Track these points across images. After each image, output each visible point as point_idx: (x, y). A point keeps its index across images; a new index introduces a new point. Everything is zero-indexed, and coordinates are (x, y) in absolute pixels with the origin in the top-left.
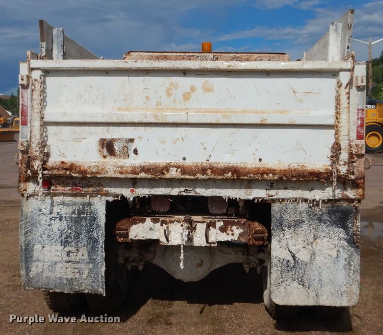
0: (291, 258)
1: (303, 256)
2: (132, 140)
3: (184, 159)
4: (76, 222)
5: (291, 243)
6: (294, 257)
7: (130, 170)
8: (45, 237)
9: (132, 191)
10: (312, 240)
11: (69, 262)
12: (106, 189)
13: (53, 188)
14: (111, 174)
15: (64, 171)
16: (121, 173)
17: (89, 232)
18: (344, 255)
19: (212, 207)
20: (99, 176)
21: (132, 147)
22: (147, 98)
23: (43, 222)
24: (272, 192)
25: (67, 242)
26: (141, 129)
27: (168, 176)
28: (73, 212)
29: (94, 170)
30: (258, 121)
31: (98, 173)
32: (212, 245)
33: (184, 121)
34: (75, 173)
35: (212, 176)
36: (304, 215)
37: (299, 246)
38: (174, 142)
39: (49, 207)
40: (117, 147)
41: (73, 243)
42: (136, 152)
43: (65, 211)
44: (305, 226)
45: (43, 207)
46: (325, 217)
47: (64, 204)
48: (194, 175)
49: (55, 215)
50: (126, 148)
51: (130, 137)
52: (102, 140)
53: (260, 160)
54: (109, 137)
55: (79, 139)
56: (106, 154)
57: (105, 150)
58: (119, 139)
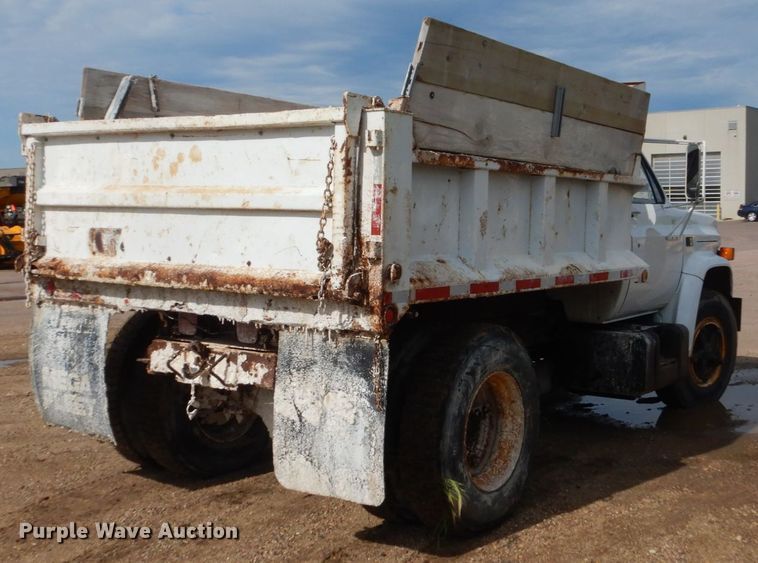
0: (296, 419)
1: (311, 417)
2: (119, 231)
3: (169, 259)
4: (79, 340)
5: (298, 394)
6: (300, 416)
7: (108, 271)
8: (51, 358)
9: (126, 302)
10: (322, 393)
11: (74, 393)
12: (103, 297)
13: (55, 292)
14: (91, 277)
16: (100, 276)
17: (90, 354)
18: (363, 422)
19: (240, 332)
20: (80, 279)
21: (121, 239)
22: (135, 171)
23: (50, 337)
24: (271, 314)
25: (70, 365)
26: (128, 215)
27: (142, 282)
28: (78, 328)
29: (76, 271)
30: (238, 205)
31: (79, 275)
32: (231, 389)
33: (162, 205)
35: (187, 286)
36: (317, 352)
37: (307, 401)
38: (160, 235)
39: (57, 319)
40: (105, 240)
41: (76, 369)
42: (122, 247)
43: (71, 324)
44: (316, 369)
45: (52, 318)
46: (342, 358)
47: (70, 315)
48: (169, 283)
49: (60, 329)
50: (113, 241)
51: (117, 227)
52: (93, 230)
53: (249, 264)
54: (97, 226)
55: (72, 229)
56: (95, 249)
57: (94, 244)
58: (107, 229)
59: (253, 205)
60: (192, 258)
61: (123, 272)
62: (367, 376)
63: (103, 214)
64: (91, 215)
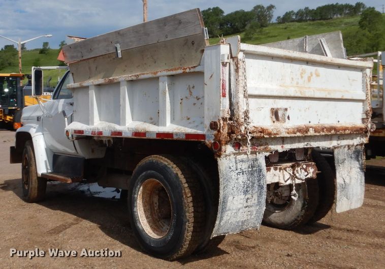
0: (343, 183)
1: (347, 181)
2: (286, 109)
4: (252, 174)
5: (343, 173)
6: (344, 181)
7: (292, 130)
8: (235, 189)
9: (282, 147)
10: (350, 170)
11: (246, 207)
12: (270, 146)
13: (241, 148)
15: (260, 133)
16: (288, 133)
17: (259, 180)
18: (360, 177)
20: (278, 136)
21: (287, 113)
22: (292, 79)
23: (233, 177)
24: (339, 142)
25: (247, 191)
26: (290, 101)
27: (309, 134)
28: (249, 167)
29: (275, 132)
30: (340, 97)
31: (277, 134)
32: (303, 182)
33: (312, 96)
34: (266, 135)
35: (326, 133)
36: (346, 155)
37: (346, 175)
38: (305, 111)
39: (235, 164)
40: (280, 114)
41: (250, 192)
42: (288, 118)
43: (244, 166)
44: (346, 161)
45: (231, 165)
46: (353, 156)
47: (242, 161)
48: (319, 132)
49: (239, 171)
50: (284, 115)
51: (285, 107)
52: (272, 109)
53: (339, 122)
54: (275, 107)
55: (259, 109)
56: (274, 119)
57: (274, 117)
58: (281, 109)
59: (345, 97)
60: (318, 121)
61: (299, 130)
62: (358, 161)
63: (277, 100)
64: (271, 101)
